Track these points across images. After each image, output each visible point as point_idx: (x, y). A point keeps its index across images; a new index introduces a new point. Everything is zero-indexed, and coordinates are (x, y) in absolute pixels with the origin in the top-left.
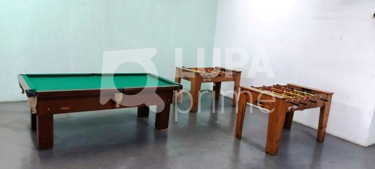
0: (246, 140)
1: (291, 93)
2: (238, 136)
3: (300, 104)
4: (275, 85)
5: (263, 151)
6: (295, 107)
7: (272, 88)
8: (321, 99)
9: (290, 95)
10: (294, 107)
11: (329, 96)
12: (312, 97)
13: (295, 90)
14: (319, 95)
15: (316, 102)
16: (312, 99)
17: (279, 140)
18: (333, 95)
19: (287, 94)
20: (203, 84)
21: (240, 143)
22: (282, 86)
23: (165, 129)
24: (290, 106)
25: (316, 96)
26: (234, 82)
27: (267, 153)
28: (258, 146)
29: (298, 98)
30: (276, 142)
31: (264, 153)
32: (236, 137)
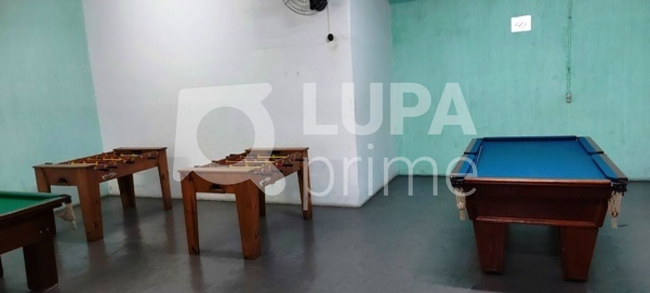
0: (209, 253)
1: (256, 161)
2: (195, 251)
3: (274, 173)
4: (229, 155)
5: (239, 258)
6: (268, 179)
7: (227, 161)
8: (296, 160)
9: (256, 165)
10: (266, 179)
11: (303, 153)
12: (285, 159)
13: (259, 157)
14: (292, 155)
15: (291, 165)
16: (286, 163)
17: (258, 234)
18: (309, 151)
19: (250, 165)
20: (102, 185)
21: (199, 260)
22: (240, 155)
23: (53, 285)
24: (261, 180)
25: (289, 158)
26: (157, 168)
27: (246, 258)
28: (230, 255)
29: (268, 166)
30: (256, 237)
31: (242, 260)
32: (190, 253)
